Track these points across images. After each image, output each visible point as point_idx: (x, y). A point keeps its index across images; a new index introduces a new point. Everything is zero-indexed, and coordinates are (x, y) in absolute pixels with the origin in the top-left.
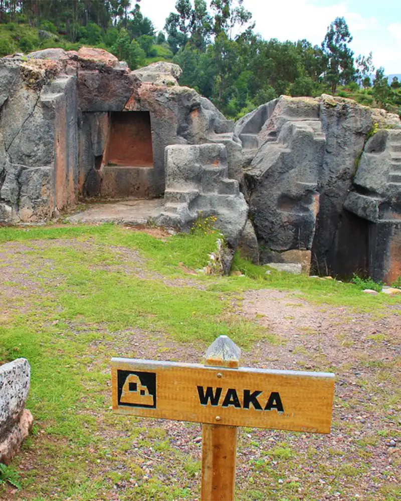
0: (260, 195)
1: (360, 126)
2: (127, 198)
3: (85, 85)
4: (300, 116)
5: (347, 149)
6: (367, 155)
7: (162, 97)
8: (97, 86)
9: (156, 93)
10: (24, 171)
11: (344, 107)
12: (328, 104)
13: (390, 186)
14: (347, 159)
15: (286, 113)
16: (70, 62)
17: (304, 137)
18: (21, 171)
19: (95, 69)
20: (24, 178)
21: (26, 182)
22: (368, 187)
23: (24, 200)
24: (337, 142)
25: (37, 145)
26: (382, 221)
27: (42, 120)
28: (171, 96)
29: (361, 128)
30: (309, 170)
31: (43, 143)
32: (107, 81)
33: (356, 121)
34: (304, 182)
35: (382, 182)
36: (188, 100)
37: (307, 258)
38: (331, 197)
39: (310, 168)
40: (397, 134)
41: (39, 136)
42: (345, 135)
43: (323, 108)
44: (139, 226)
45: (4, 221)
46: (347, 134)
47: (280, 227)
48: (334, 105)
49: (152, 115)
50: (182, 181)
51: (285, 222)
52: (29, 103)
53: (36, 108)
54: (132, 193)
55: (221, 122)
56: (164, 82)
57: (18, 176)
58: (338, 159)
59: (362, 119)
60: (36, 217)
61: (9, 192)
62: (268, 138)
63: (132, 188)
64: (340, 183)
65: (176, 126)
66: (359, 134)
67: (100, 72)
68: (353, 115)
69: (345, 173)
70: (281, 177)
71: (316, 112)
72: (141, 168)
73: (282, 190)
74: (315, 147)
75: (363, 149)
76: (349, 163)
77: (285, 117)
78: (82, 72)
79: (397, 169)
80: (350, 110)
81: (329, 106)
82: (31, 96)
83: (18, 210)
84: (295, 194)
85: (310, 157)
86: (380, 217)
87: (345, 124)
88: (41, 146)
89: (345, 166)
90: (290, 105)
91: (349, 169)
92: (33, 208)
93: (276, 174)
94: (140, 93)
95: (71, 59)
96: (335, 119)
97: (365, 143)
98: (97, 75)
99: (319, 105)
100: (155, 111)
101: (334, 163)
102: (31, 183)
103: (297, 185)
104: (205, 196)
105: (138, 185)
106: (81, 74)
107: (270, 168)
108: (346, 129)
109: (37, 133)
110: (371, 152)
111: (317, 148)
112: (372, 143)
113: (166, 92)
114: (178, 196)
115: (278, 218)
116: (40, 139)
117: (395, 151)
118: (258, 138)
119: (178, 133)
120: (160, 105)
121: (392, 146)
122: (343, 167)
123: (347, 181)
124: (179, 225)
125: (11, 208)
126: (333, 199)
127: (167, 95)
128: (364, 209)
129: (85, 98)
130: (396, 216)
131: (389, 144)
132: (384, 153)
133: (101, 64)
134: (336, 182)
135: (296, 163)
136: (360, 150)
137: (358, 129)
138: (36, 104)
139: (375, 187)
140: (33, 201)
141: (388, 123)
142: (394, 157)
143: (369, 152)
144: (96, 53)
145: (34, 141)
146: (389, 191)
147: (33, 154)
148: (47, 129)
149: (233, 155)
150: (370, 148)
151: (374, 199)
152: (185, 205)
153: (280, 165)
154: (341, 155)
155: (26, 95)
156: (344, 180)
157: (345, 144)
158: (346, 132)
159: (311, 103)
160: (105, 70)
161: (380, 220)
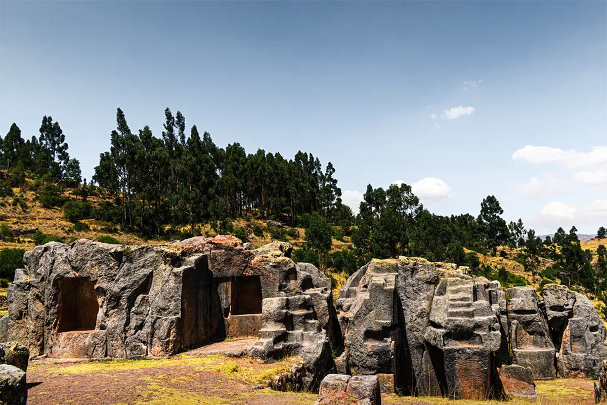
0: (353, 332)
1: (429, 277)
2: (246, 338)
3: (215, 259)
4: (385, 272)
5: (421, 294)
6: (436, 298)
7: (267, 265)
8: (223, 260)
9: (263, 263)
10: (158, 320)
11: (415, 264)
12: (403, 263)
13: (448, 320)
14: (423, 301)
15: (374, 271)
16: (206, 245)
17: (377, 287)
18: (157, 320)
19: (222, 249)
20: (158, 325)
21: (159, 327)
22: (436, 322)
23: (155, 341)
24: (413, 290)
25: (170, 301)
26: (447, 348)
27: (174, 285)
28: (273, 264)
29: (430, 278)
30: (383, 311)
31: (174, 300)
32: (230, 257)
33: (425, 273)
34: (381, 320)
35: (444, 317)
36: (286, 266)
37: (390, 380)
38: (414, 331)
39: (384, 310)
40: (453, 281)
41: (171, 295)
42: (419, 284)
43: (399, 266)
44: (236, 356)
45: (140, 356)
46: (420, 283)
47: (367, 356)
48: (407, 263)
49: (261, 277)
50: (273, 323)
51: (370, 352)
52: (166, 273)
53: (171, 276)
54: (250, 333)
55: (321, 280)
56: (272, 255)
57: (154, 323)
58: (416, 302)
59: (430, 271)
60: (163, 352)
61: (145, 335)
62: (362, 289)
63: (250, 330)
64: (419, 320)
65: (278, 284)
66: (429, 283)
67: (226, 250)
68: (423, 269)
69: (423, 312)
70: (366, 317)
71: (395, 268)
72: (256, 315)
73: (366, 327)
74: (385, 294)
75: (434, 295)
76: (425, 304)
77: (373, 274)
78: (214, 251)
79: (454, 307)
80: (420, 266)
81: (403, 264)
82: (167, 269)
83: (151, 348)
84: (375, 330)
85: (383, 301)
86: (444, 345)
87: (417, 276)
88: (173, 302)
89: (422, 307)
90: (376, 265)
91: (425, 309)
92: (161, 346)
93: (362, 315)
94: (252, 263)
95: (208, 243)
96: (409, 273)
97: (435, 289)
98: (224, 253)
99: (397, 264)
100: (263, 275)
101: (413, 305)
102: (162, 328)
103: (376, 323)
104: (292, 334)
105: (254, 328)
106: (213, 253)
107: (358, 311)
108: (419, 280)
109: (170, 293)
110: (440, 295)
111: (386, 294)
112: (439, 288)
113: (270, 262)
114: (267, 334)
115: (365, 349)
116: (172, 297)
117: (453, 294)
118: (357, 290)
119: (280, 290)
120: (266, 271)
121: (450, 290)
122: (420, 308)
123: (424, 318)
124: (263, 355)
125: (146, 347)
126: (415, 333)
127: (271, 264)
128: (435, 339)
129: (216, 269)
130: (458, 344)
131: (449, 288)
132: (446, 296)
133: (226, 245)
134: (416, 319)
135: (373, 306)
136: (432, 295)
137: (427, 279)
138: (170, 274)
139: (440, 322)
140: (162, 341)
141: (451, 274)
142: (452, 298)
143: (438, 296)
144: (226, 238)
145: (167, 299)
146: (448, 324)
147: (167, 308)
148: (177, 290)
149: (321, 303)
150: (438, 292)
151: (440, 331)
152: (271, 339)
153: (364, 308)
154: (418, 299)
155: (164, 268)
156: (422, 318)
157: (420, 290)
158: (419, 281)
159: (391, 262)
160: (229, 249)
161: (445, 347)
